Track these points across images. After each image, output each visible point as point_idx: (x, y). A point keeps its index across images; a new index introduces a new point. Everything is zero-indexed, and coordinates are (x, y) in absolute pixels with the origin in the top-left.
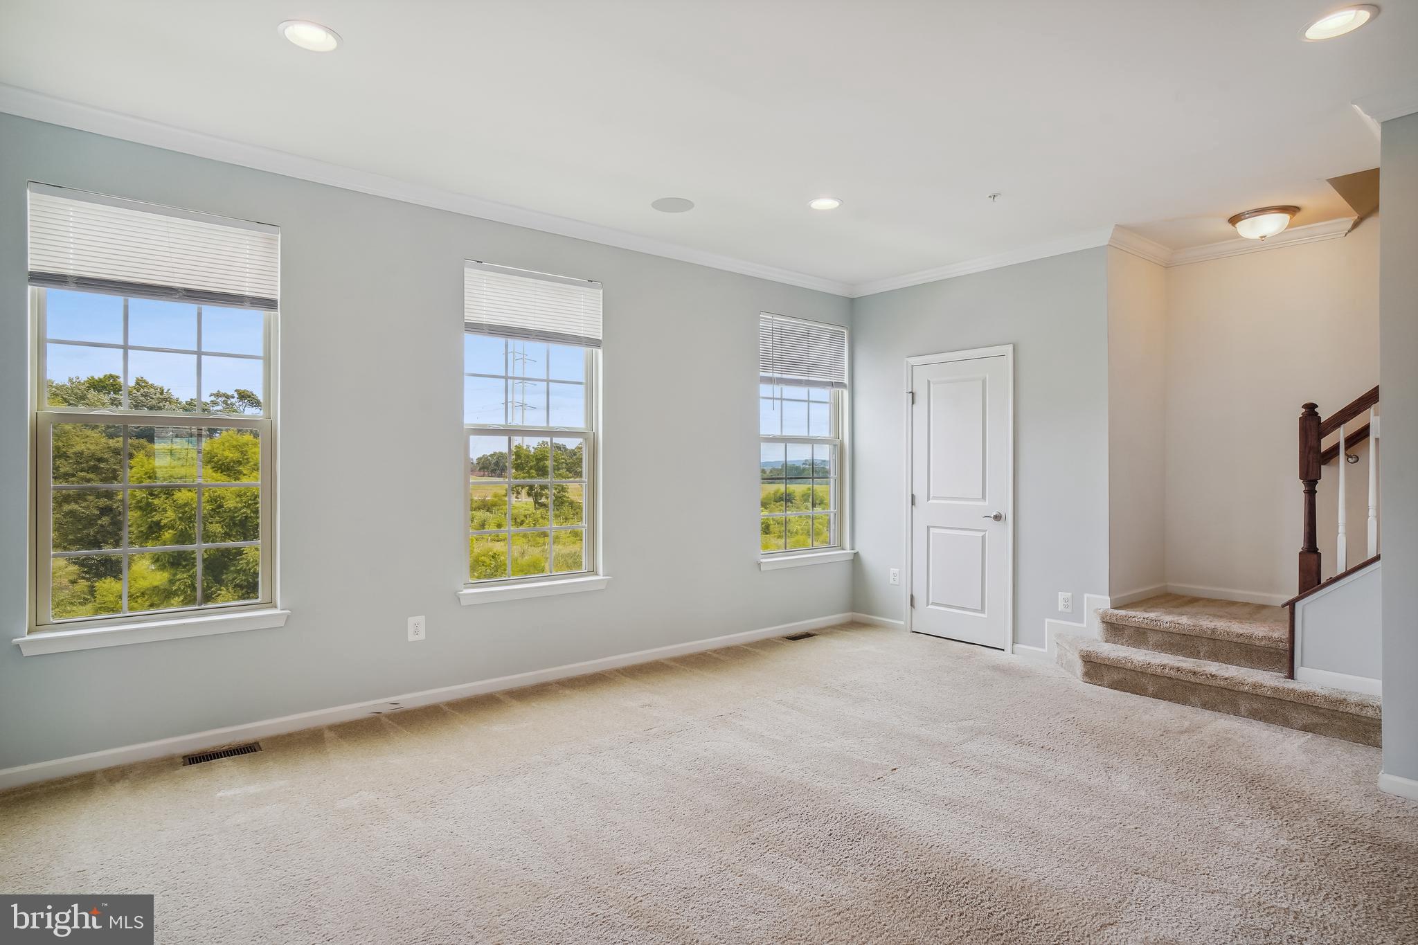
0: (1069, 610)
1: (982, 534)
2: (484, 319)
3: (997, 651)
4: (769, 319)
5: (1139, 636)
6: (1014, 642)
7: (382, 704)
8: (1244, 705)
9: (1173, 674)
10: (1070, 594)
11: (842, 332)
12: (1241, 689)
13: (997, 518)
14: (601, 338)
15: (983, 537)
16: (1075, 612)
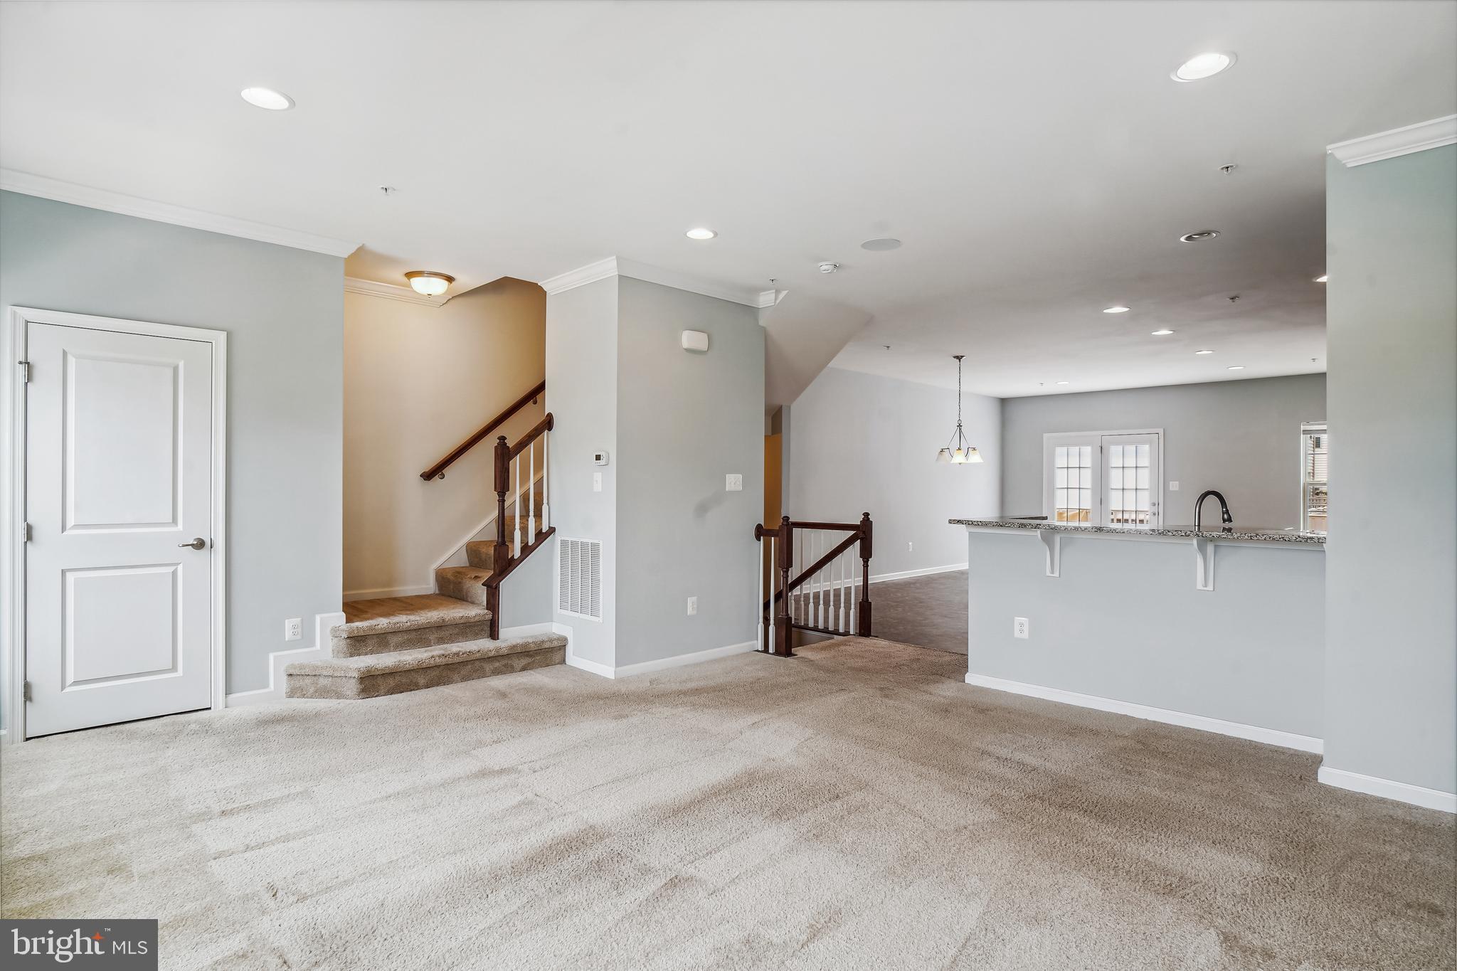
0: (299, 637)
1: (172, 569)
3: (200, 712)
5: (381, 641)
6: (228, 692)
8: (488, 667)
9: (444, 661)
10: (299, 619)
12: (490, 655)
13: (200, 544)
15: (174, 574)
16: (306, 638)
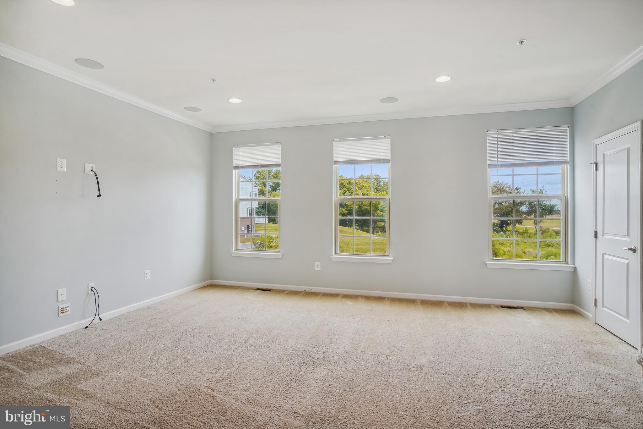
1: (627, 261)
2: (342, 159)
4: (495, 133)
7: (307, 288)
11: (565, 129)
13: (634, 250)
14: (390, 159)
15: (628, 264)
